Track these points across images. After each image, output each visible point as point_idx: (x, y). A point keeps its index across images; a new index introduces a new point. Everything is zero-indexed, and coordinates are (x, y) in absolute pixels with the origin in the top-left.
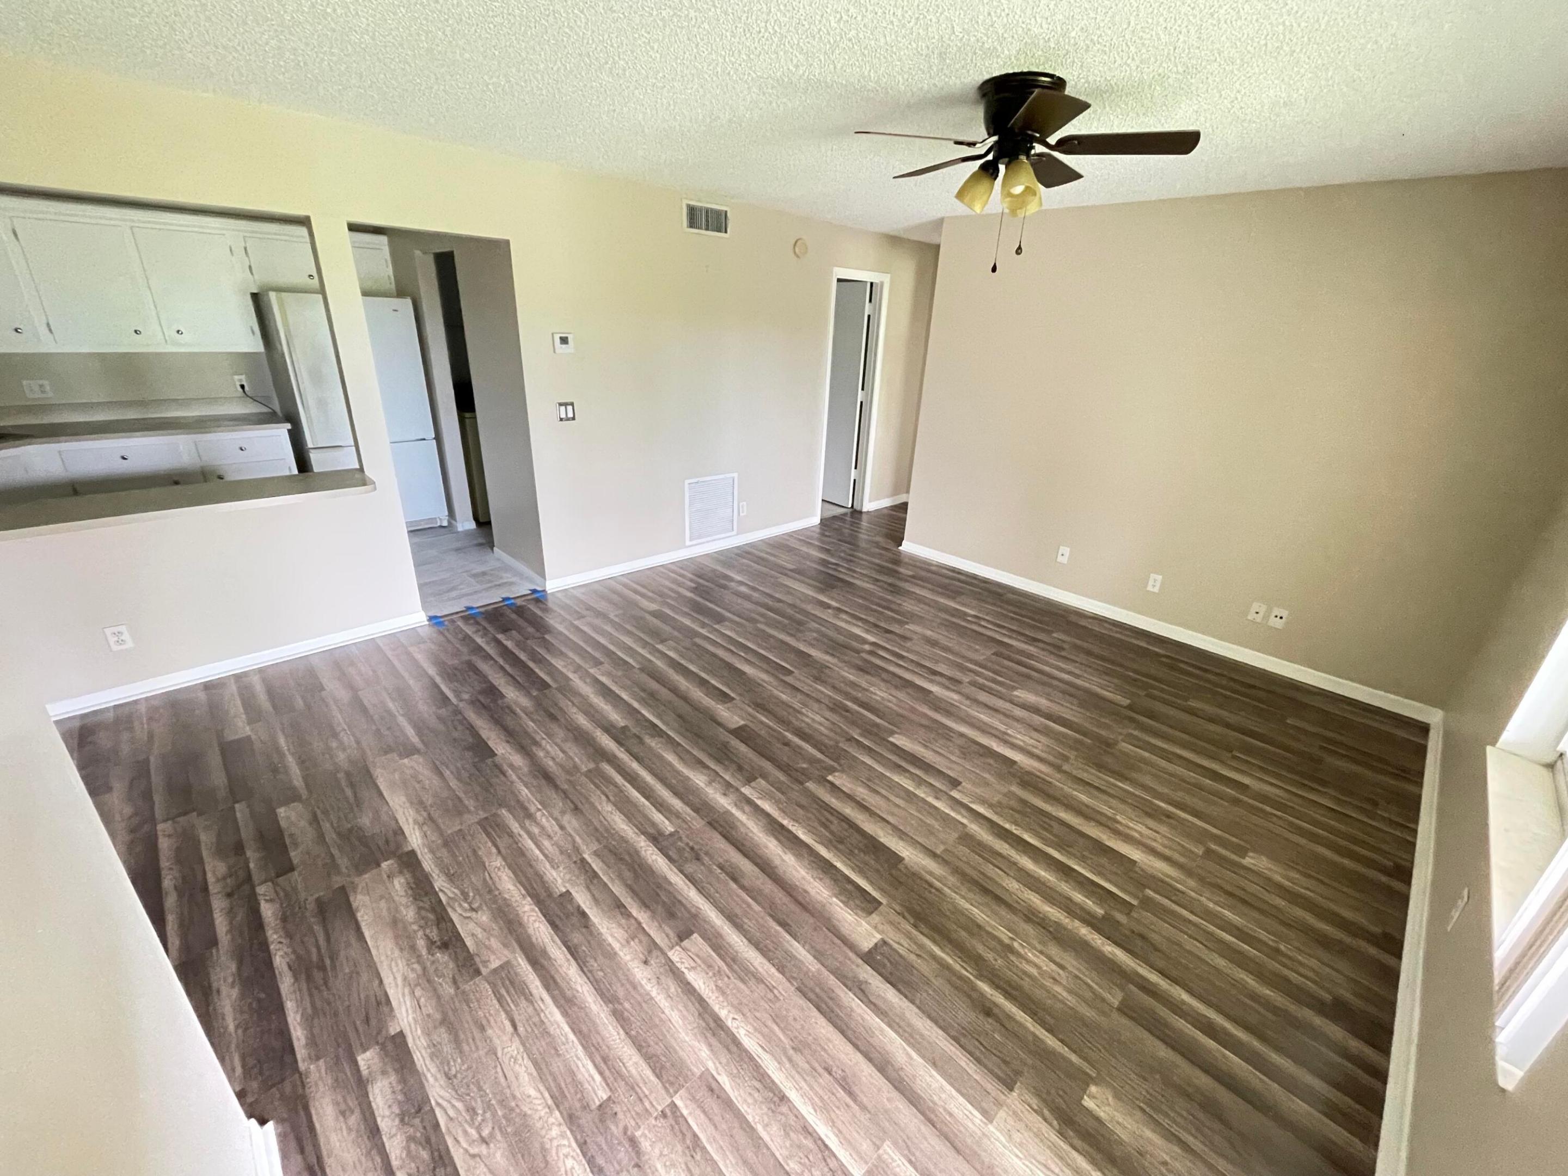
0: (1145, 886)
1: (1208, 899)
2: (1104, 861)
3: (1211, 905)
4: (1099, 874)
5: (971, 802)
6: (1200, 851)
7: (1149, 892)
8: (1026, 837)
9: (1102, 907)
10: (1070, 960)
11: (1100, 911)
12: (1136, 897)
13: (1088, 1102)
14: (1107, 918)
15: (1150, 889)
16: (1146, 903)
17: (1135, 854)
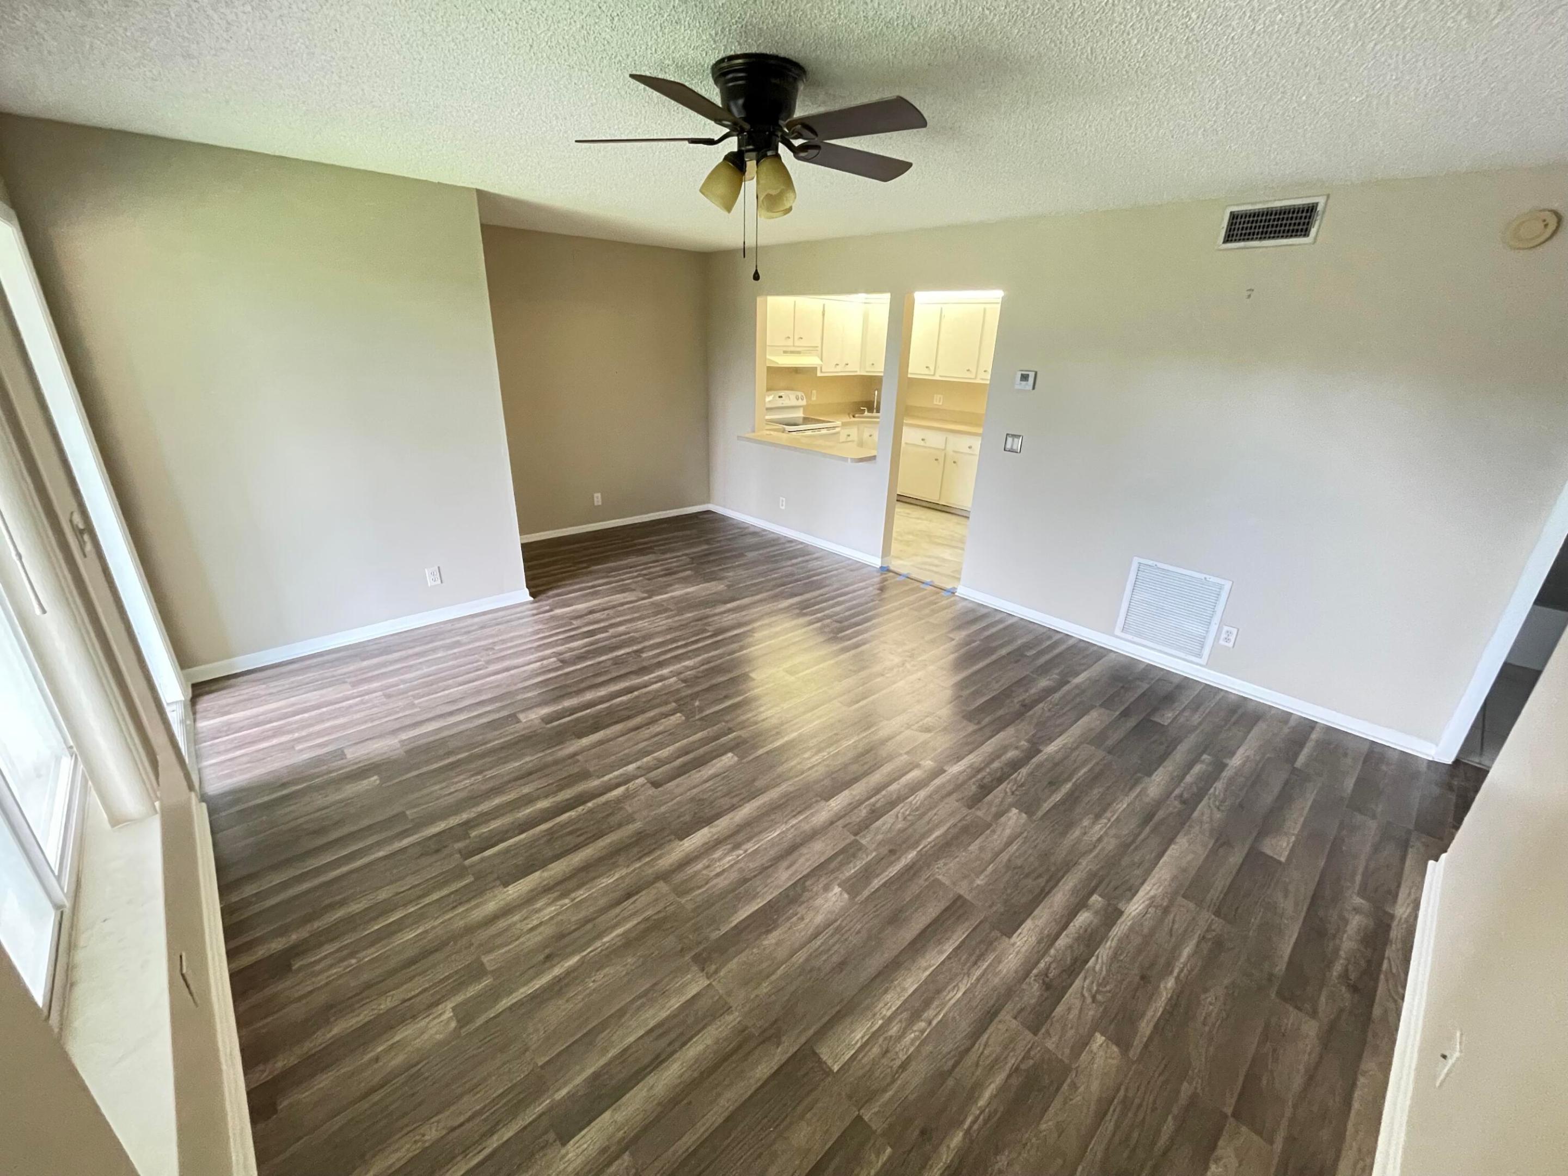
0: (476, 879)
1: (433, 928)
2: (520, 860)
3: (428, 926)
4: (507, 850)
5: (627, 789)
6: (488, 960)
7: (469, 879)
8: (572, 814)
9: (476, 837)
10: (451, 800)
11: (473, 834)
12: (472, 866)
13: (376, 777)
14: (466, 836)
15: (473, 882)
16: (460, 873)
17: (515, 890)
